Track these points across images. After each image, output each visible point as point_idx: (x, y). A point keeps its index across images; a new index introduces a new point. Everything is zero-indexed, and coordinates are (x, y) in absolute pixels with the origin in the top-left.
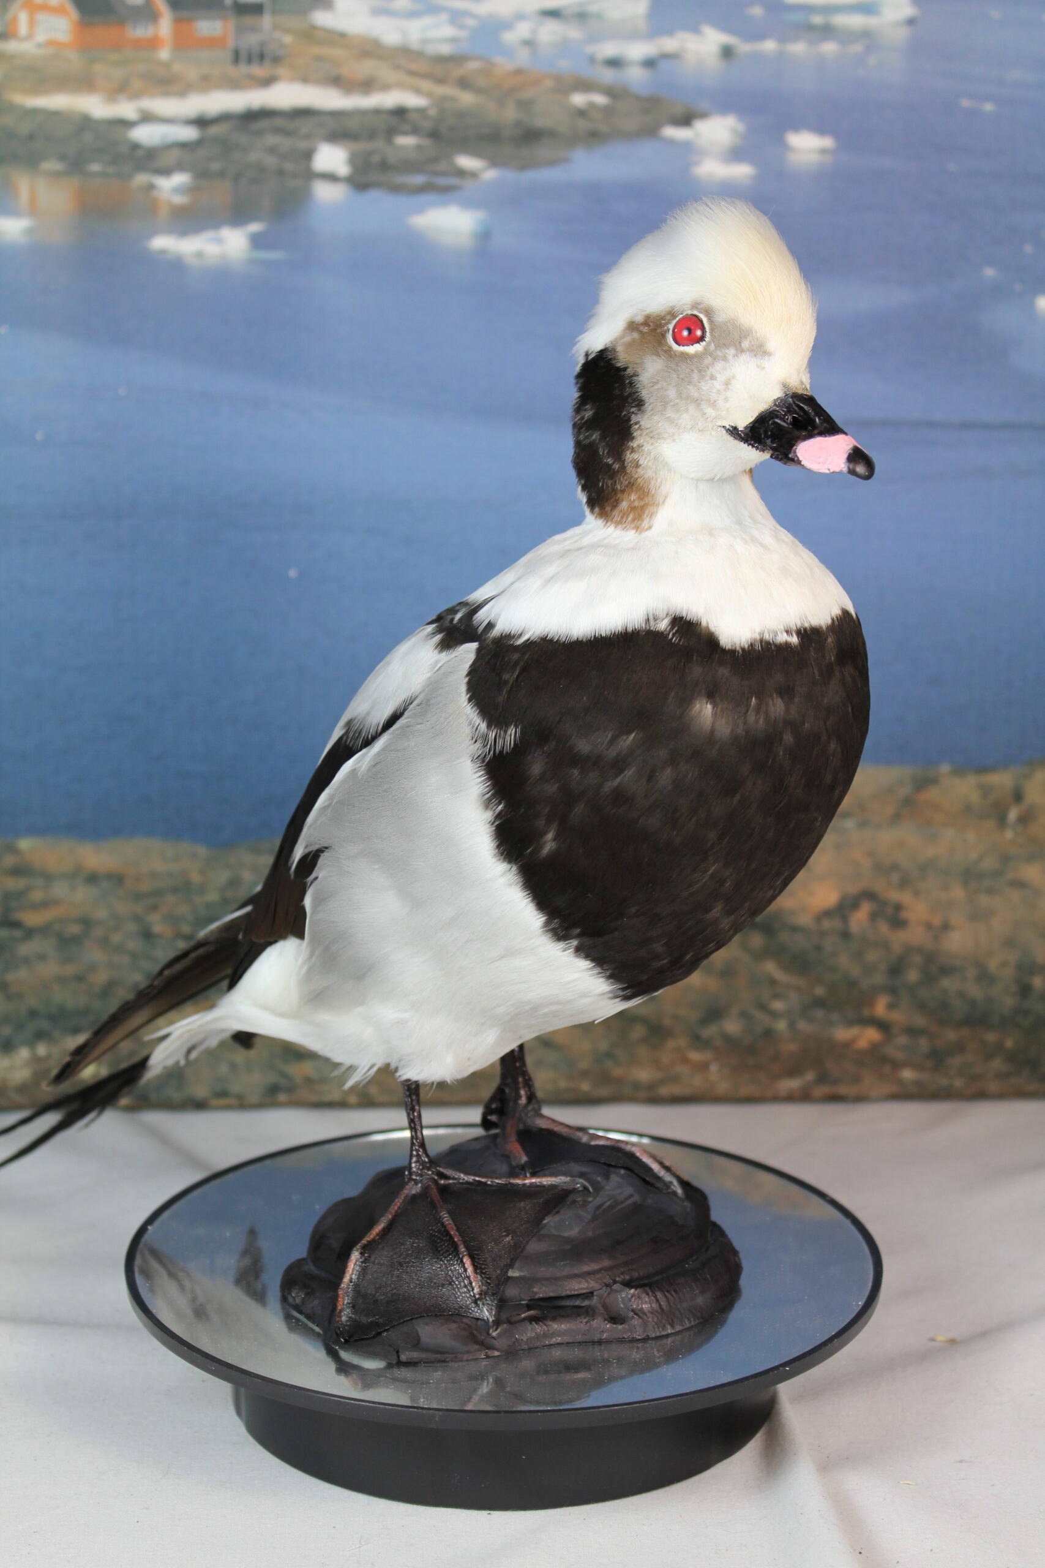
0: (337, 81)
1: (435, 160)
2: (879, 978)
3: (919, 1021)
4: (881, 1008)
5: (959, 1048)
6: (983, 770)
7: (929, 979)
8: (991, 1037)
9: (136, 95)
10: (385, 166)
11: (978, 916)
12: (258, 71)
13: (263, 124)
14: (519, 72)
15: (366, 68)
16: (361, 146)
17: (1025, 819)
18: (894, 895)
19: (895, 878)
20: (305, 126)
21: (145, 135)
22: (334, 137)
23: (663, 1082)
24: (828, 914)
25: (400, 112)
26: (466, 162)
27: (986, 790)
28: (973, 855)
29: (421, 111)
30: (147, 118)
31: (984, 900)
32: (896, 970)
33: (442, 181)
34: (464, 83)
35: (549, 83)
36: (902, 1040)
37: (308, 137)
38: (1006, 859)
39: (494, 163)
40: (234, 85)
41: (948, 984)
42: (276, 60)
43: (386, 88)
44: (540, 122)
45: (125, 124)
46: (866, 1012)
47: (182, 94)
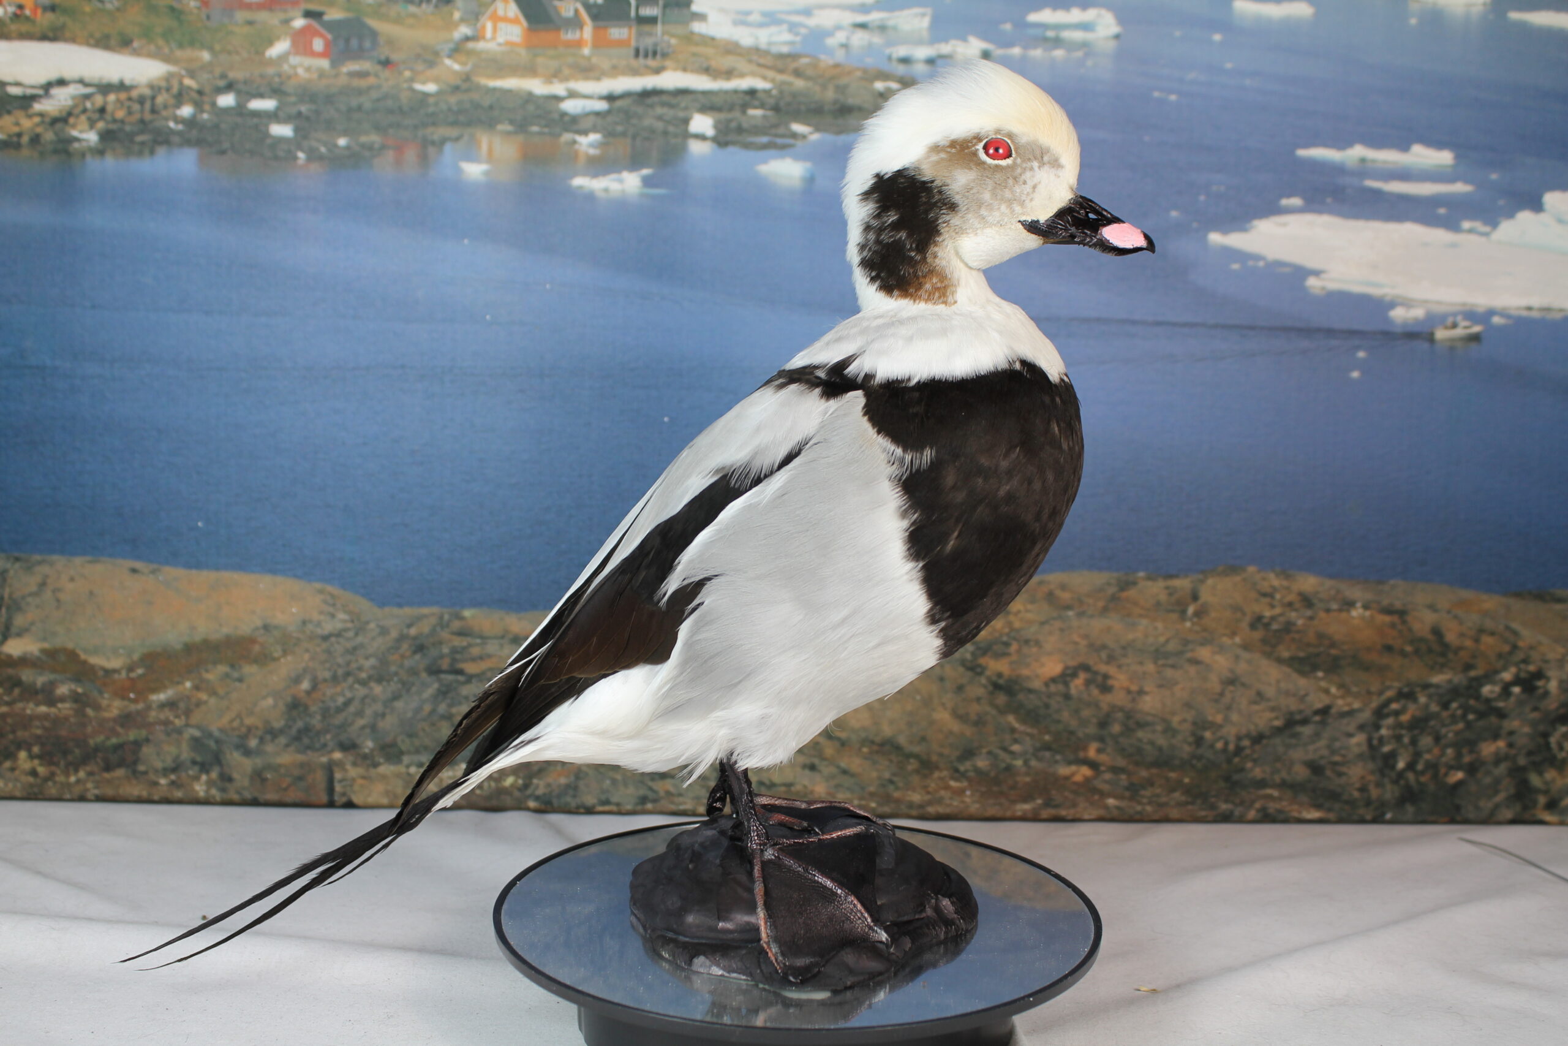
0: (707, 71)
1: (776, 126)
2: (1092, 730)
3: (1121, 762)
4: (1092, 753)
5: (1150, 783)
6: (1171, 576)
7: (1128, 730)
8: (1173, 775)
9: (566, 79)
10: (740, 130)
11: (1164, 685)
12: (651, 62)
13: (655, 99)
14: (837, 66)
15: (728, 62)
16: (723, 116)
17: (1198, 614)
18: (1103, 668)
19: (1104, 655)
20: (684, 101)
21: (571, 106)
22: (704, 109)
23: (930, 803)
24: (1053, 680)
25: (752, 92)
26: (798, 128)
27: (1171, 591)
28: (1162, 639)
29: (767, 92)
30: (573, 95)
31: (1169, 673)
32: (1103, 724)
33: (779, 141)
34: (797, 73)
35: (859, 74)
36: (1108, 776)
37: (686, 108)
38: (1186, 642)
39: (818, 129)
40: (635, 72)
41: (1140, 734)
42: (665, 55)
43: (742, 75)
44: (851, 101)
45: (558, 99)
46: (1081, 755)
47: (598, 79)
